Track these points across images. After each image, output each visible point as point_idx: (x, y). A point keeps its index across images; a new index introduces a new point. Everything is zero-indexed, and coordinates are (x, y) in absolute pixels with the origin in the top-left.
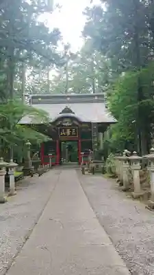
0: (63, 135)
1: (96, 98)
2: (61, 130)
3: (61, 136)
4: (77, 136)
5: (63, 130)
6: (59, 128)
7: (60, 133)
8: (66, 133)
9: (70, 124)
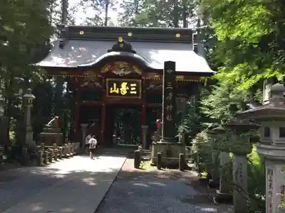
0: (114, 94)
1: (178, 35)
3: (110, 94)
4: (140, 97)
5: (115, 85)
6: (107, 80)
7: (109, 90)
8: (120, 91)
9: (127, 73)
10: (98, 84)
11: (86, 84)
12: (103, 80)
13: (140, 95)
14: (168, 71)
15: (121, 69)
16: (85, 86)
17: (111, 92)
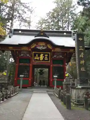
0: (37, 60)
1: (65, 34)
2: (35, 55)
3: (34, 60)
4: (49, 62)
5: (37, 55)
6: (33, 52)
7: (34, 58)
8: (39, 58)
9: (44, 48)
10: (28, 55)
11: (22, 55)
12: (31, 53)
13: (50, 60)
14: (80, 39)
15: (41, 46)
16: (22, 56)
17: (35, 59)
